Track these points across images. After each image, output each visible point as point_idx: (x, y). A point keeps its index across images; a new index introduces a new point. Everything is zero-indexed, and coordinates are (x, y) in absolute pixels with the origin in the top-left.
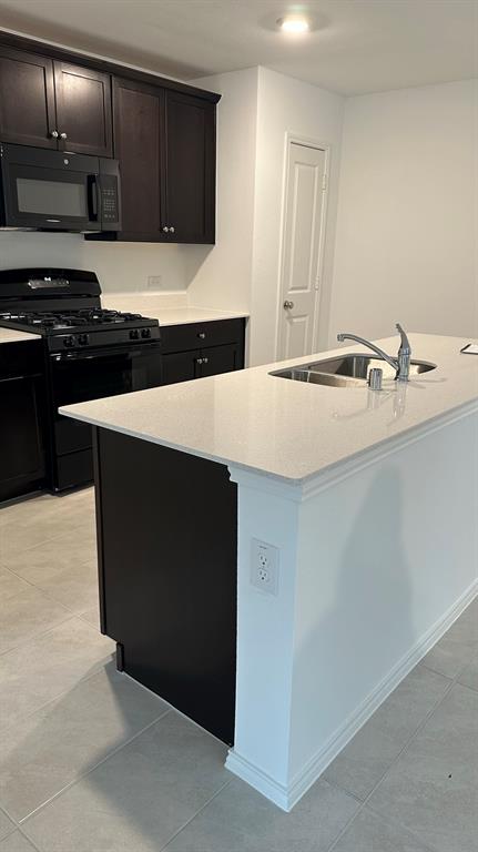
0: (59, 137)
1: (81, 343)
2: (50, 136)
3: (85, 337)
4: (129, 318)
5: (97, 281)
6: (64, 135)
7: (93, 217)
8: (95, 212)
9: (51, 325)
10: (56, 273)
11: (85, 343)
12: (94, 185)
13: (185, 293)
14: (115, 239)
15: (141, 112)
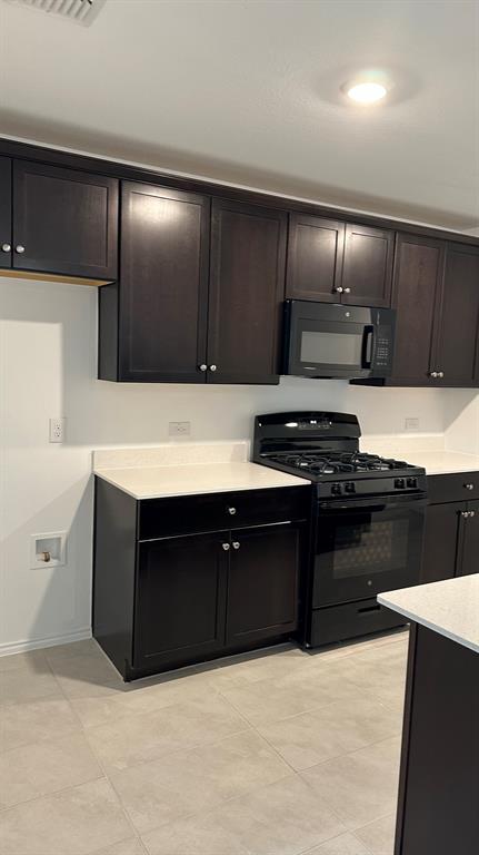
0: (343, 292)
1: (347, 490)
2: (334, 291)
3: (353, 484)
4: (393, 465)
5: (357, 423)
6: (348, 290)
7: (365, 365)
8: (368, 361)
9: (318, 469)
10: (321, 416)
11: (353, 490)
12: (370, 334)
13: (441, 435)
14: (383, 385)
15: (421, 263)
